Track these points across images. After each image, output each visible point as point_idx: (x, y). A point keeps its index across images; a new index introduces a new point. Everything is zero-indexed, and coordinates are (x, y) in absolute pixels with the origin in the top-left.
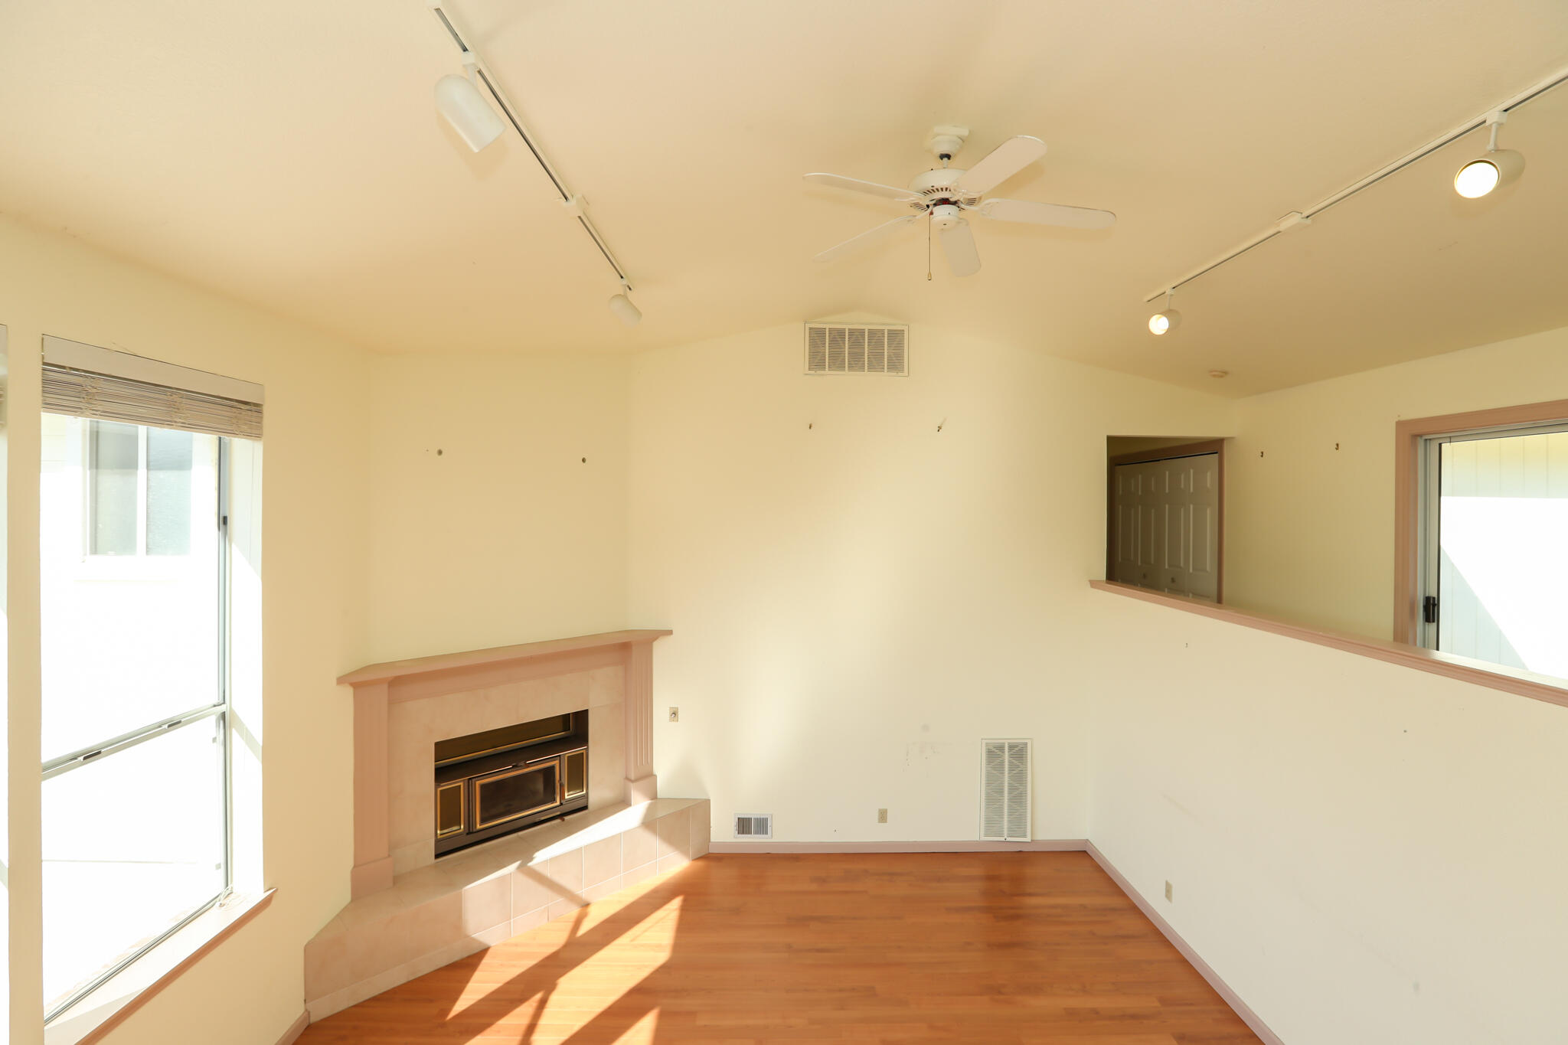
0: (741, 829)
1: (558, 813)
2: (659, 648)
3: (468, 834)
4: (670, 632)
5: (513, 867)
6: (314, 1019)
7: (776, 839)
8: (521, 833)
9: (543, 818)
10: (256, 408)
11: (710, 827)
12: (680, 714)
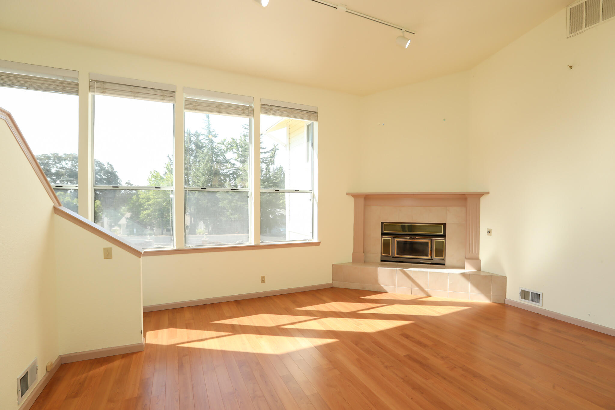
0: (523, 296)
1: (431, 262)
2: (483, 201)
3: (392, 257)
4: (488, 193)
5: (398, 269)
6: (334, 286)
7: (544, 307)
8: (413, 264)
9: (423, 262)
10: (316, 113)
11: (506, 291)
12: (492, 232)
